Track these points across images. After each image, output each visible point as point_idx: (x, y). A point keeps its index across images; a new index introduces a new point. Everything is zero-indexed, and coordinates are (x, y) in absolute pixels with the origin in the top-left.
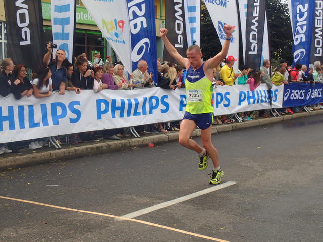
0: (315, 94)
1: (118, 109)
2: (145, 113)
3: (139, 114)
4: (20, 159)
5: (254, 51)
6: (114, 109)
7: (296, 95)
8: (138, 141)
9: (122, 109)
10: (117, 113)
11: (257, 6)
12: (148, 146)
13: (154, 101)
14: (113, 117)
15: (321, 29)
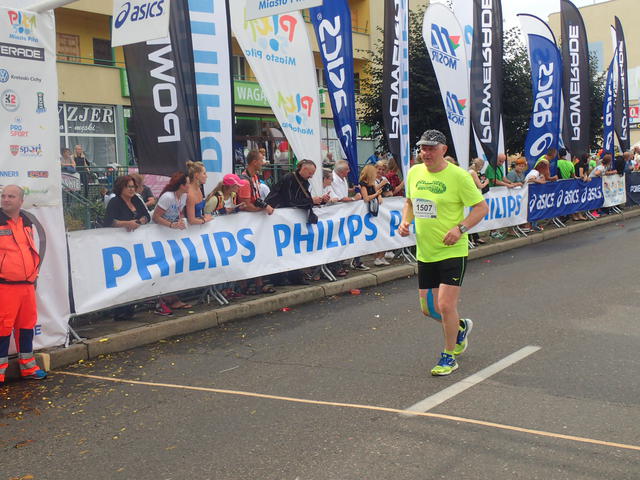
0: (570, 197)
1: (304, 238)
2: (344, 243)
3: (336, 244)
4: (174, 324)
5: (487, 138)
6: (298, 238)
7: (544, 202)
8: (336, 287)
9: (309, 238)
10: (303, 244)
11: (488, 67)
12: (350, 293)
13: (355, 223)
14: (297, 251)
15: (578, 97)
